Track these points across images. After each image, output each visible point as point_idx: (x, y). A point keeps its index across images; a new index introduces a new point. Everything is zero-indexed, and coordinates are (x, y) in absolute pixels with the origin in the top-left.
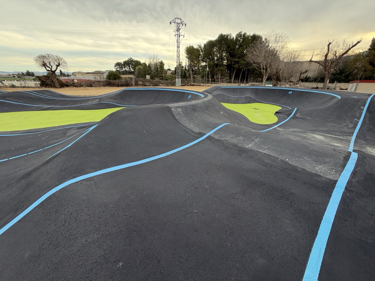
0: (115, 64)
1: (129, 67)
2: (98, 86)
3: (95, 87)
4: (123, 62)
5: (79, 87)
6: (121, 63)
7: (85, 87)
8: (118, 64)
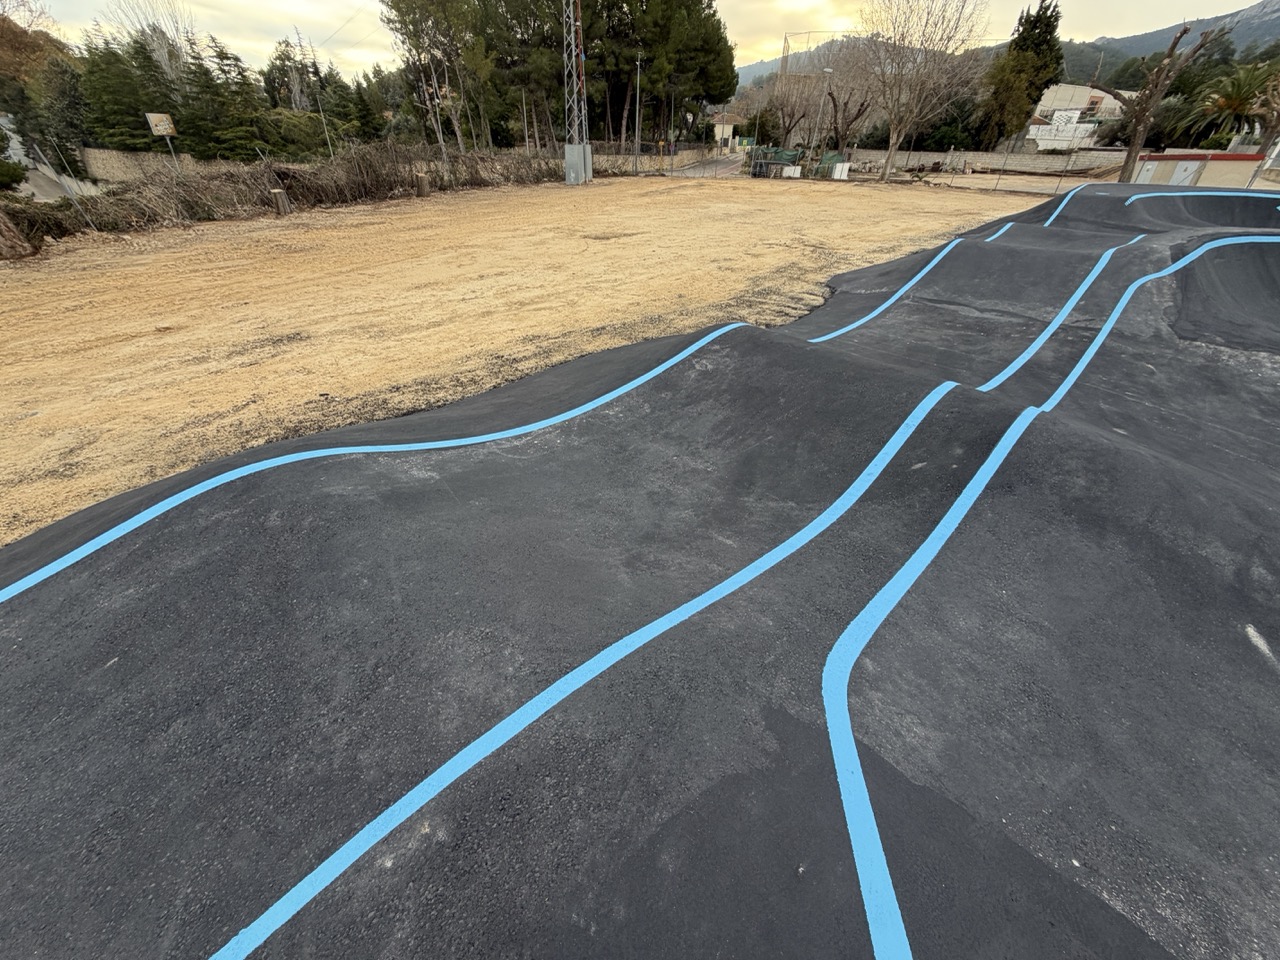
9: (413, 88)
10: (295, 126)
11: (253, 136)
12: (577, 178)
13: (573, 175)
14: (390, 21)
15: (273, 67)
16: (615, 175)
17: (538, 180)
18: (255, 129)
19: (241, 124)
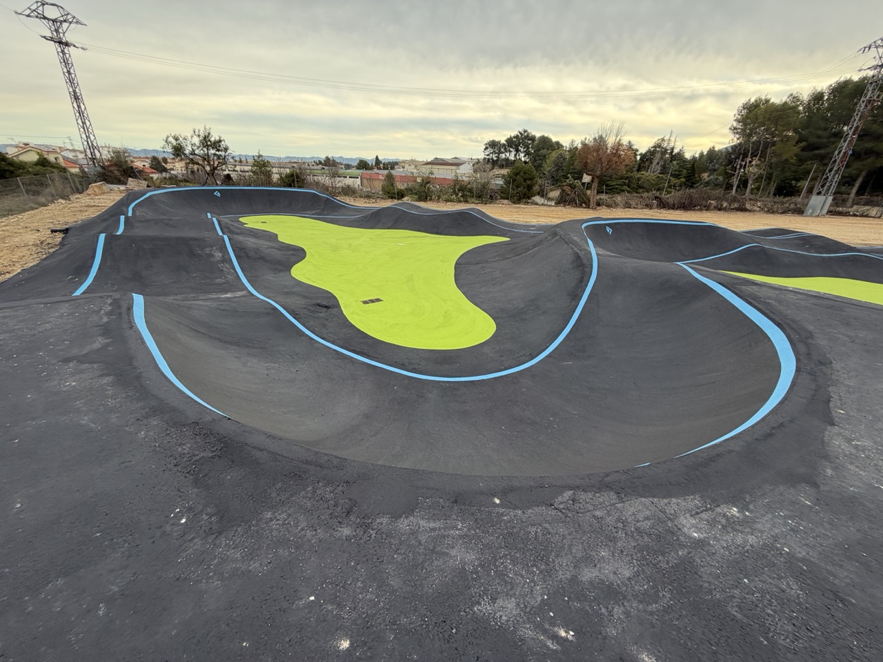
0: (486, 144)
1: (517, 151)
4: (506, 141)
6: (499, 142)
8: (493, 145)
9: (730, 162)
10: (648, 180)
11: (625, 184)
12: (812, 213)
13: (810, 211)
14: (735, 129)
15: (649, 151)
17: (784, 212)
18: (627, 181)
19: (622, 179)
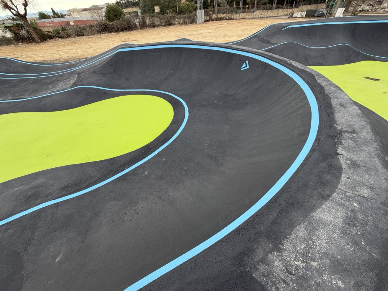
2: (91, 35)
3: (87, 35)
5: (66, 38)
7: (75, 37)
13: (198, 21)
16: (226, 19)
